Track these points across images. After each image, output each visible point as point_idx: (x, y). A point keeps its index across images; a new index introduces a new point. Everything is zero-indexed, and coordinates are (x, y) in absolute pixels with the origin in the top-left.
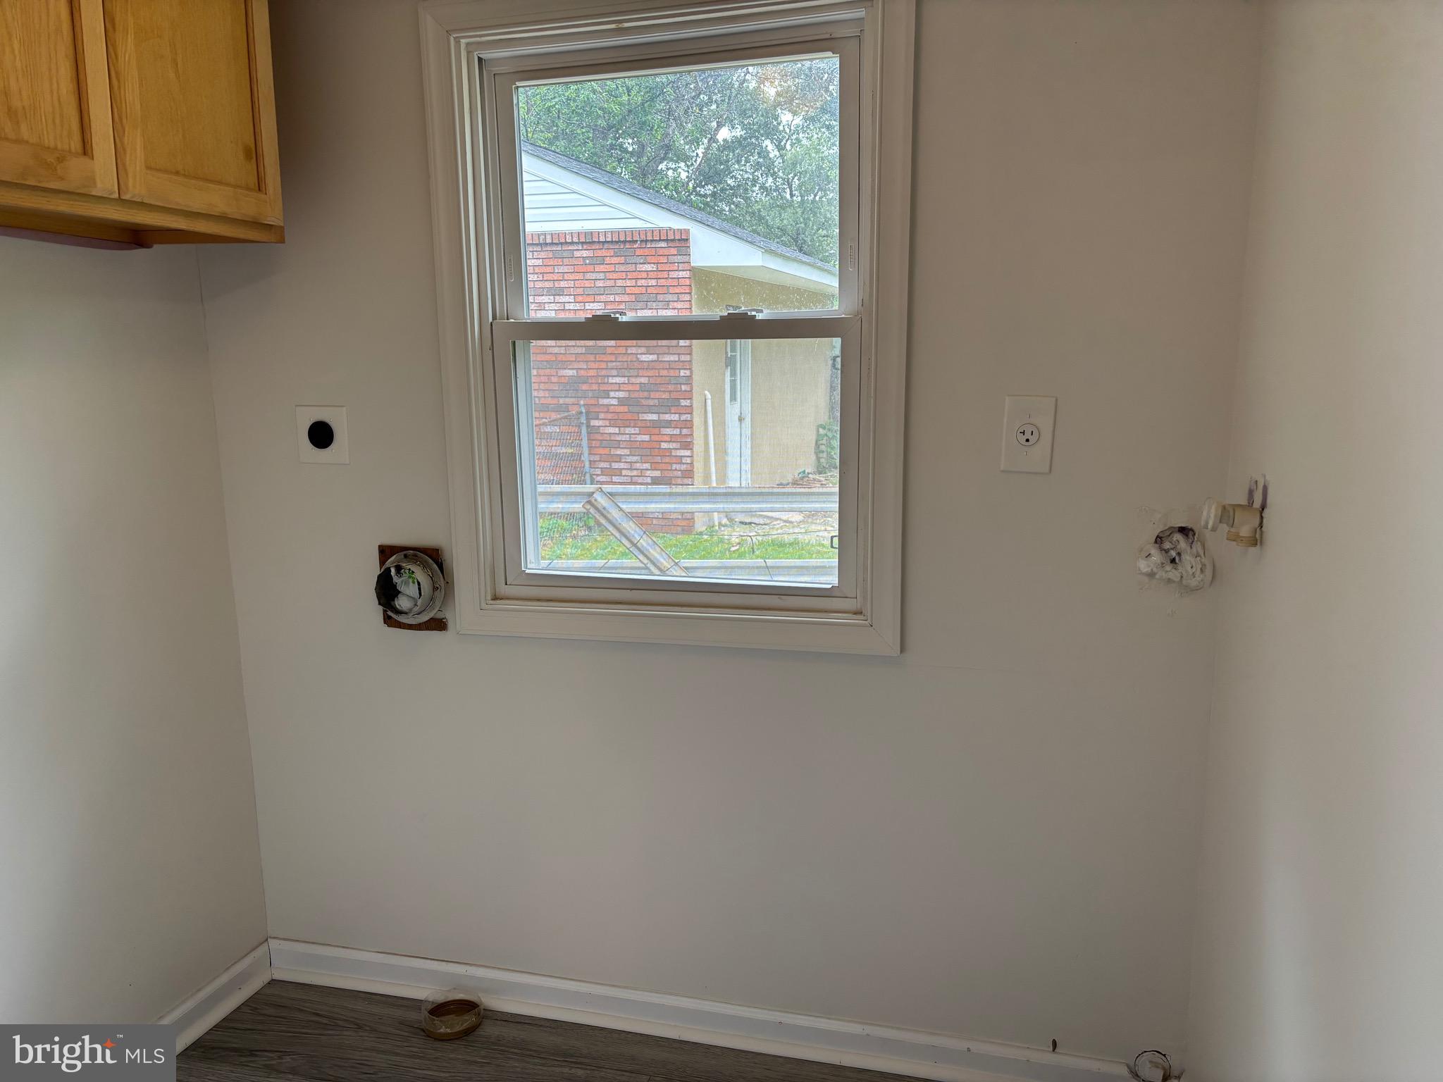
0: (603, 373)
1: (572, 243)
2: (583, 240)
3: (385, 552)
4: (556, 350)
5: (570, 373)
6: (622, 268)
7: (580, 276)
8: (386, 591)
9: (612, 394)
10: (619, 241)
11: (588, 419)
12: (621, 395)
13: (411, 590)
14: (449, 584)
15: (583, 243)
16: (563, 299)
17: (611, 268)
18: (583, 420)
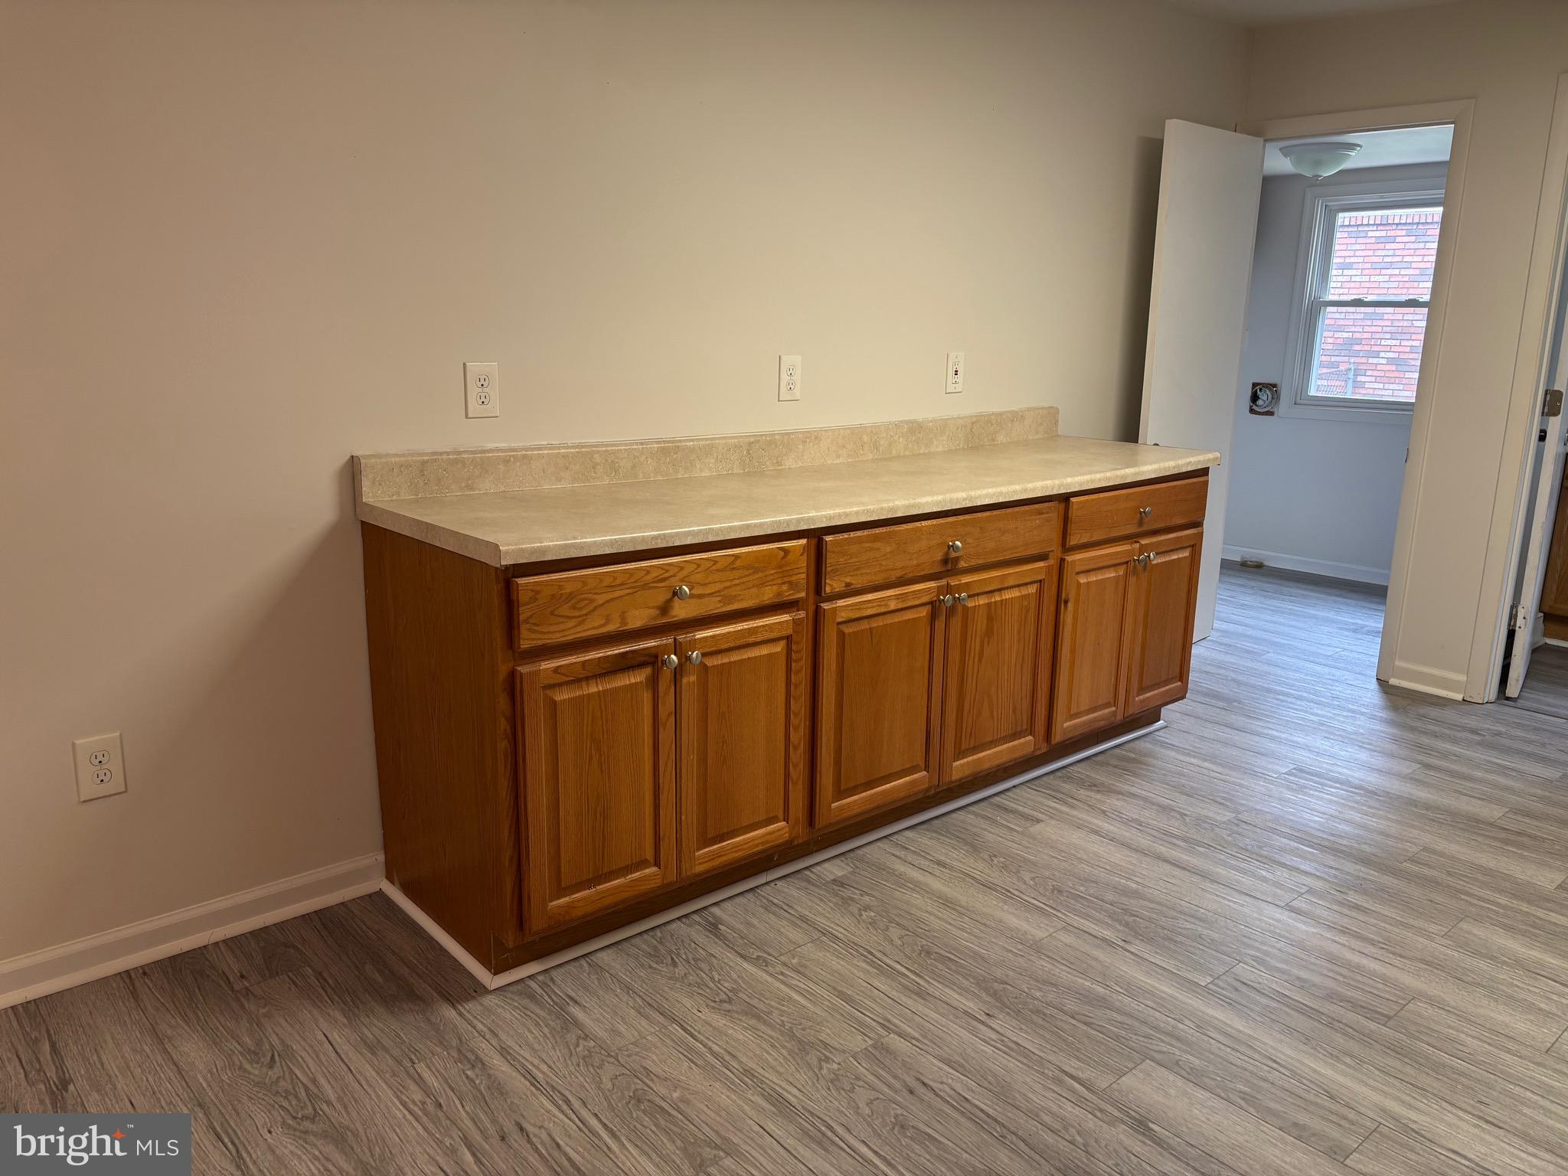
0: (1378, 336)
1: (1368, 225)
2: (1378, 222)
3: (1254, 385)
4: (1337, 316)
5: (1345, 335)
6: (1412, 246)
7: (1371, 253)
8: (1255, 398)
9: (1382, 355)
10: (1413, 223)
11: (1356, 375)
12: (1391, 355)
13: (1265, 398)
14: (1278, 398)
15: (1378, 225)
16: (1350, 272)
17: (1401, 246)
18: (1351, 375)
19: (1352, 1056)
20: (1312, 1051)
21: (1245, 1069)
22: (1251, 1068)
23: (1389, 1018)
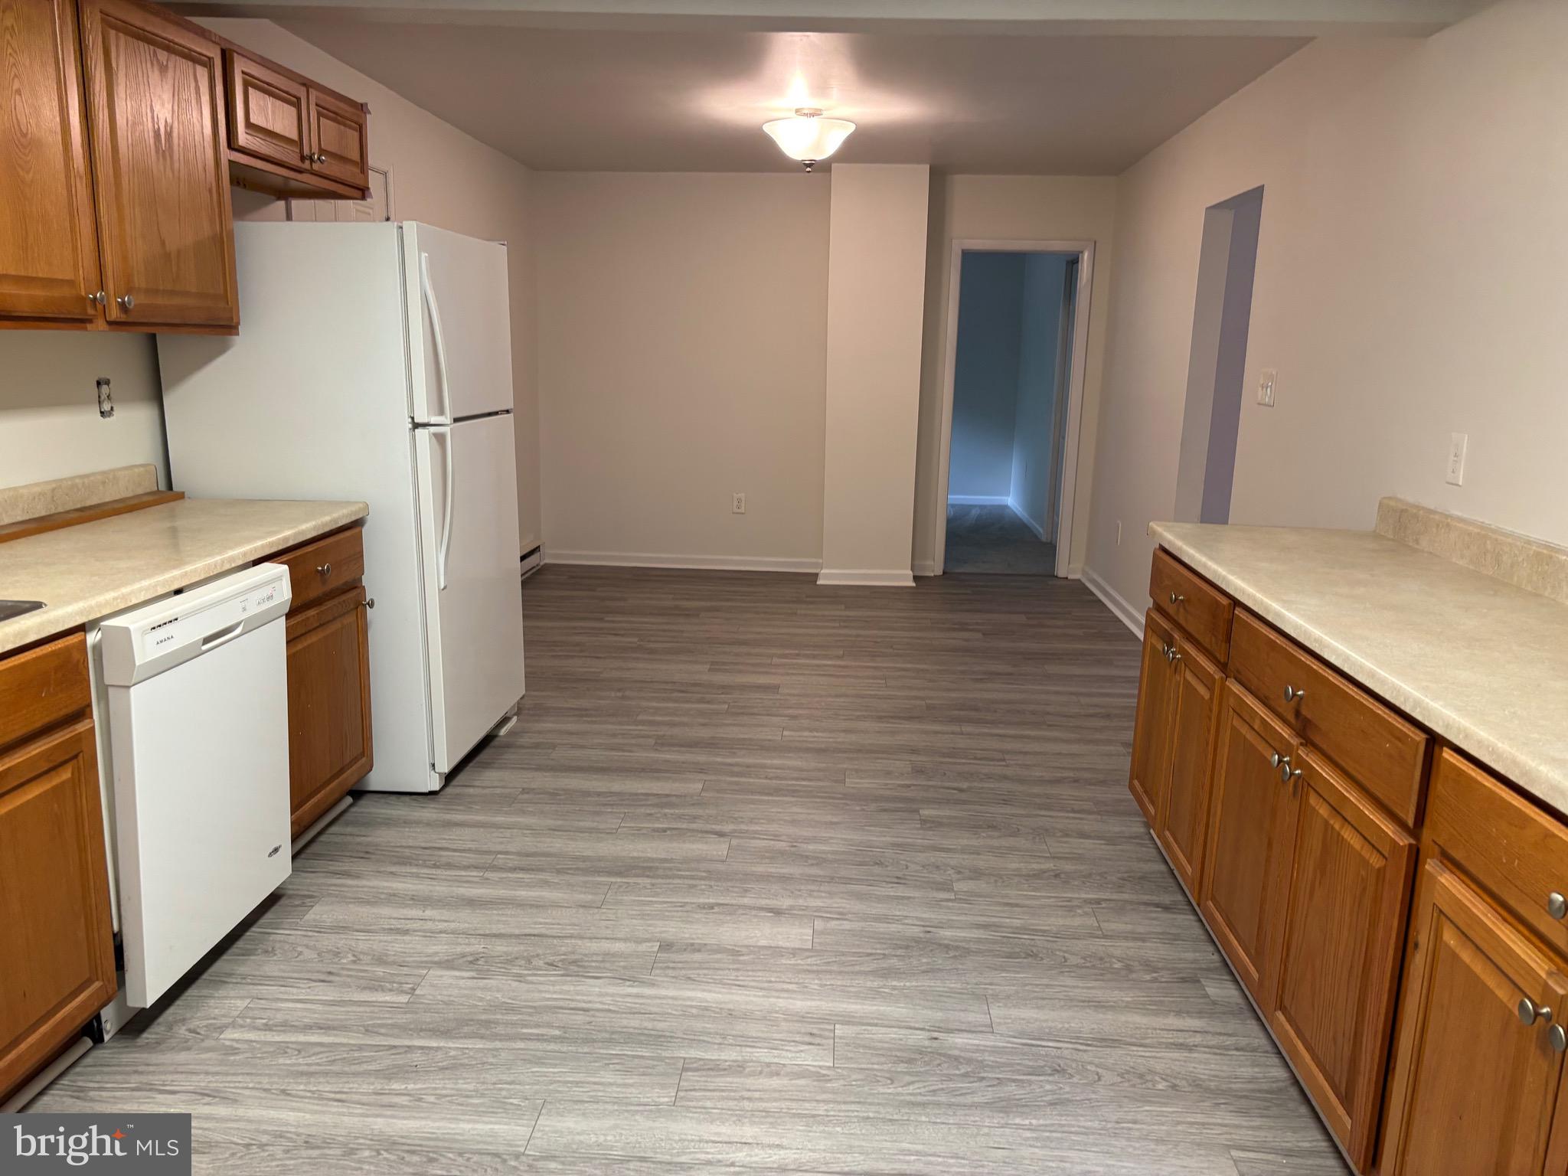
19: (693, 1016)
20: (722, 1006)
21: (753, 971)
22: (750, 973)
23: (684, 1069)
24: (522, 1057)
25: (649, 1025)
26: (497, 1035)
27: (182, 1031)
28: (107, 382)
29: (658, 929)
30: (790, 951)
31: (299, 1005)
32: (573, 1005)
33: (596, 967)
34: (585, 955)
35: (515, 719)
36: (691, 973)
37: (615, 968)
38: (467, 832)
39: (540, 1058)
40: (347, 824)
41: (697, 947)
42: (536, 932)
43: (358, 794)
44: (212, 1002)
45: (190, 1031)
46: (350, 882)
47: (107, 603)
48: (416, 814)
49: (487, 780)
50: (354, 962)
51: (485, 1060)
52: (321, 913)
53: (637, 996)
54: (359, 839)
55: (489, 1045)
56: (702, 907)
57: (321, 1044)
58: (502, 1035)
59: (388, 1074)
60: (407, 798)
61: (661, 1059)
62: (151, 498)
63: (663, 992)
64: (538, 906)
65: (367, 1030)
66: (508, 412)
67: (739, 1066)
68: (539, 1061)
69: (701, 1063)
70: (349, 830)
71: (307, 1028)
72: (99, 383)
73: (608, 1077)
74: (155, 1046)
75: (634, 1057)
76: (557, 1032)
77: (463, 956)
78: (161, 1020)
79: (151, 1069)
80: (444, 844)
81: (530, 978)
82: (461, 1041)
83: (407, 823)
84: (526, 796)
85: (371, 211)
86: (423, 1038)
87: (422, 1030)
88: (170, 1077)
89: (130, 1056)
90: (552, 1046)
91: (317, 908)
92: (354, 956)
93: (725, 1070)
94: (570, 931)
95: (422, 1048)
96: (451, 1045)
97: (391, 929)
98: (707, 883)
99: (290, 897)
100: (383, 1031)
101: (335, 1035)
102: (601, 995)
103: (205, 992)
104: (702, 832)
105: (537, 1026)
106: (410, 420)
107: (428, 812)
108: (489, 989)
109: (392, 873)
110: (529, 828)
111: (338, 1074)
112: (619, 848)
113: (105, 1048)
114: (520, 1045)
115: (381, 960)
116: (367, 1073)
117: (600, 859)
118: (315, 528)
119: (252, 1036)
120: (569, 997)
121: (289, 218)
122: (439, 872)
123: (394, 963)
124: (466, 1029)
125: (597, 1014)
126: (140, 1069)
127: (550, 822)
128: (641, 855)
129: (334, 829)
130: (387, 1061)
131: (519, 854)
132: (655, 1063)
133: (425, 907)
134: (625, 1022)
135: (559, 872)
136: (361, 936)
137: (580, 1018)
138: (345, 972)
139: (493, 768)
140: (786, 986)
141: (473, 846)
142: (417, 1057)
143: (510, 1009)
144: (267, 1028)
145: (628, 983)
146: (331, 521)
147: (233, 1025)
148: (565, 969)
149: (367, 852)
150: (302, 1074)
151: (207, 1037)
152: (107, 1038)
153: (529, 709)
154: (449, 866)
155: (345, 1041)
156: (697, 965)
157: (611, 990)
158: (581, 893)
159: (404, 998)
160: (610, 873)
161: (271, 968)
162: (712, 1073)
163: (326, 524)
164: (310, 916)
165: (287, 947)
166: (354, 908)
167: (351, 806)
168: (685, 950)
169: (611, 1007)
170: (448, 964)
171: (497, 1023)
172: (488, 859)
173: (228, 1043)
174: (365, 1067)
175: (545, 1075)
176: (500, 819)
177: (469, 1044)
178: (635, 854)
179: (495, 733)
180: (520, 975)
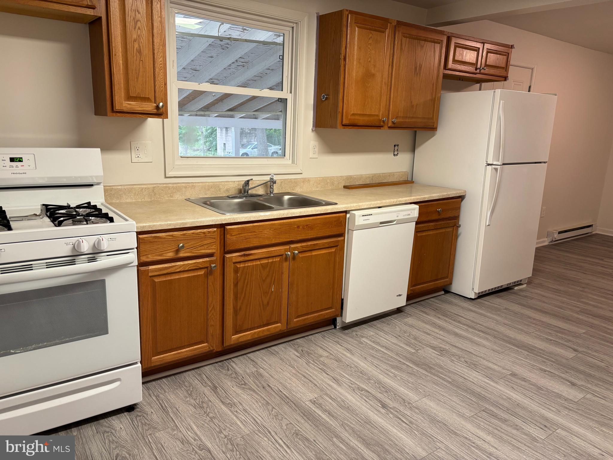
24: (433, 381)
25: (483, 393)
26: (431, 372)
27: (354, 333)
28: (398, 146)
29: (515, 369)
30: (566, 398)
31: (385, 340)
32: (463, 375)
33: (481, 369)
34: (480, 364)
35: (525, 286)
36: (515, 387)
37: (487, 372)
38: (473, 314)
39: (439, 384)
40: (437, 299)
41: (525, 380)
42: (470, 351)
43: (447, 292)
44: (366, 330)
45: (356, 334)
46: (425, 315)
47: (353, 206)
48: (461, 303)
49: (495, 301)
50: (408, 336)
51: (422, 376)
52: (410, 320)
53: (487, 383)
54: (437, 305)
55: (426, 373)
56: (541, 369)
57: (383, 352)
58: (433, 373)
59: (393, 367)
60: (462, 298)
61: (478, 404)
62: (402, 182)
63: (498, 387)
64: (478, 344)
65: (397, 354)
66: (545, 163)
67: (505, 420)
68: (437, 384)
69: (492, 412)
70: (436, 301)
71: (383, 346)
72: (395, 146)
73: (455, 399)
74: (346, 334)
75: (469, 398)
76: (450, 380)
77: (441, 348)
78: (352, 329)
79: (341, 338)
80: (463, 315)
81: (455, 362)
82: (420, 369)
83: (456, 305)
84: (505, 311)
85: (522, 84)
86: (410, 363)
87: (411, 361)
88: (343, 342)
89: (340, 334)
90: (445, 383)
91: (410, 318)
92: (409, 335)
93: (498, 418)
94: (482, 355)
95: (407, 365)
96: (416, 368)
97: (426, 332)
98: (552, 363)
99: (405, 313)
100: (401, 356)
101: (388, 351)
102: (475, 377)
103: (366, 327)
104: (567, 346)
105: (445, 376)
106: (486, 162)
107: (467, 304)
108: (440, 360)
109: (439, 317)
110: (497, 320)
111: (381, 360)
112: (526, 339)
113: (336, 330)
114: (436, 378)
115: (415, 339)
116: (388, 364)
117: (515, 339)
118: (438, 196)
119: (369, 342)
120: (463, 373)
121: (480, 90)
122: (454, 322)
123: (419, 341)
124: (424, 366)
125: (468, 382)
126: (339, 337)
127: (507, 322)
128: (533, 344)
129: (432, 299)
130: (396, 363)
131: (486, 327)
132: (475, 404)
133: (441, 330)
134: (475, 388)
135: (495, 337)
136: (415, 330)
137: (461, 380)
138: (403, 337)
139: (501, 298)
140: (551, 408)
141: (472, 319)
142: (404, 367)
143: (441, 367)
144: (374, 342)
145: (488, 378)
146: (446, 195)
147: (367, 338)
148: (469, 365)
149: (436, 309)
150: (373, 356)
151: (359, 337)
152: (337, 327)
153: (535, 284)
154: (459, 322)
155: (389, 354)
156: (520, 385)
157: (480, 378)
158: (497, 346)
159: (413, 351)
160: (514, 345)
161: (386, 329)
162: (492, 417)
163: (444, 195)
164: (406, 320)
165: (394, 325)
166: (420, 322)
167: (443, 294)
168: (520, 379)
169: (475, 382)
170: (434, 348)
171: (434, 369)
172: (473, 324)
173: (362, 341)
174: (389, 362)
175: (436, 388)
176: (489, 314)
177: (421, 370)
178: (531, 343)
179: (513, 287)
180: (453, 360)
